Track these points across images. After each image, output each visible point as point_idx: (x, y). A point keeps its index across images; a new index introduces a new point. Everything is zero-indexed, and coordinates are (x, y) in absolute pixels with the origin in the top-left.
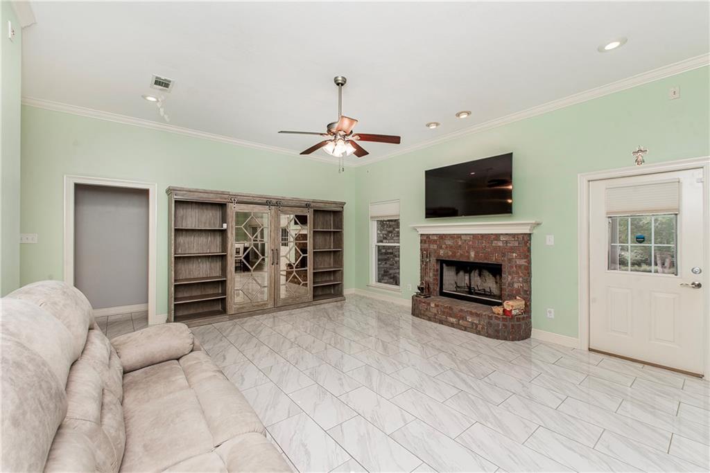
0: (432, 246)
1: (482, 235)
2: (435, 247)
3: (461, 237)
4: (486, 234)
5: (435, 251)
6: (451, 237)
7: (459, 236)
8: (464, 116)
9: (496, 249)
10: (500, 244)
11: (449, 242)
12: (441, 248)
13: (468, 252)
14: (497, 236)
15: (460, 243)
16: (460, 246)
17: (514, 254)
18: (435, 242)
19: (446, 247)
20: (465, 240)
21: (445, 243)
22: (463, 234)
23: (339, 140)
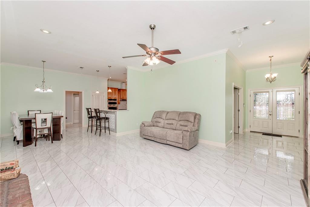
23: (153, 56)
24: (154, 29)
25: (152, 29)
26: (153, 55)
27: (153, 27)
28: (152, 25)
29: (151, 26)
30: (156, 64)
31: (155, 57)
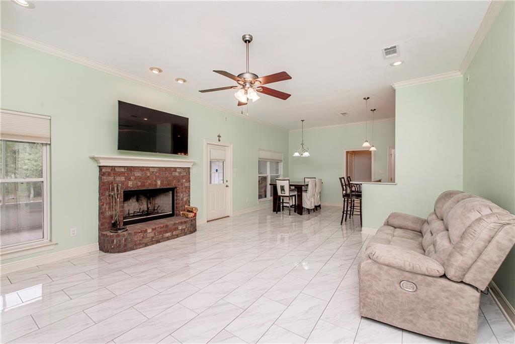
0: (118, 179)
1: (166, 168)
2: (123, 179)
3: (149, 170)
4: (168, 168)
5: (123, 183)
6: (141, 170)
7: (148, 168)
8: (180, 82)
9: (174, 177)
10: (177, 174)
11: (138, 174)
12: (130, 179)
13: (156, 181)
14: (175, 169)
15: (148, 175)
16: (148, 177)
17: (184, 180)
18: (122, 174)
19: (135, 179)
20: (153, 172)
21: (134, 175)
22: (151, 167)
23: (248, 88)
24: (249, 42)
25: (246, 42)
26: (248, 85)
27: (247, 39)
28: (247, 36)
29: (245, 38)
30: (253, 101)
31: (252, 89)
